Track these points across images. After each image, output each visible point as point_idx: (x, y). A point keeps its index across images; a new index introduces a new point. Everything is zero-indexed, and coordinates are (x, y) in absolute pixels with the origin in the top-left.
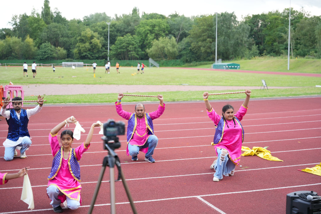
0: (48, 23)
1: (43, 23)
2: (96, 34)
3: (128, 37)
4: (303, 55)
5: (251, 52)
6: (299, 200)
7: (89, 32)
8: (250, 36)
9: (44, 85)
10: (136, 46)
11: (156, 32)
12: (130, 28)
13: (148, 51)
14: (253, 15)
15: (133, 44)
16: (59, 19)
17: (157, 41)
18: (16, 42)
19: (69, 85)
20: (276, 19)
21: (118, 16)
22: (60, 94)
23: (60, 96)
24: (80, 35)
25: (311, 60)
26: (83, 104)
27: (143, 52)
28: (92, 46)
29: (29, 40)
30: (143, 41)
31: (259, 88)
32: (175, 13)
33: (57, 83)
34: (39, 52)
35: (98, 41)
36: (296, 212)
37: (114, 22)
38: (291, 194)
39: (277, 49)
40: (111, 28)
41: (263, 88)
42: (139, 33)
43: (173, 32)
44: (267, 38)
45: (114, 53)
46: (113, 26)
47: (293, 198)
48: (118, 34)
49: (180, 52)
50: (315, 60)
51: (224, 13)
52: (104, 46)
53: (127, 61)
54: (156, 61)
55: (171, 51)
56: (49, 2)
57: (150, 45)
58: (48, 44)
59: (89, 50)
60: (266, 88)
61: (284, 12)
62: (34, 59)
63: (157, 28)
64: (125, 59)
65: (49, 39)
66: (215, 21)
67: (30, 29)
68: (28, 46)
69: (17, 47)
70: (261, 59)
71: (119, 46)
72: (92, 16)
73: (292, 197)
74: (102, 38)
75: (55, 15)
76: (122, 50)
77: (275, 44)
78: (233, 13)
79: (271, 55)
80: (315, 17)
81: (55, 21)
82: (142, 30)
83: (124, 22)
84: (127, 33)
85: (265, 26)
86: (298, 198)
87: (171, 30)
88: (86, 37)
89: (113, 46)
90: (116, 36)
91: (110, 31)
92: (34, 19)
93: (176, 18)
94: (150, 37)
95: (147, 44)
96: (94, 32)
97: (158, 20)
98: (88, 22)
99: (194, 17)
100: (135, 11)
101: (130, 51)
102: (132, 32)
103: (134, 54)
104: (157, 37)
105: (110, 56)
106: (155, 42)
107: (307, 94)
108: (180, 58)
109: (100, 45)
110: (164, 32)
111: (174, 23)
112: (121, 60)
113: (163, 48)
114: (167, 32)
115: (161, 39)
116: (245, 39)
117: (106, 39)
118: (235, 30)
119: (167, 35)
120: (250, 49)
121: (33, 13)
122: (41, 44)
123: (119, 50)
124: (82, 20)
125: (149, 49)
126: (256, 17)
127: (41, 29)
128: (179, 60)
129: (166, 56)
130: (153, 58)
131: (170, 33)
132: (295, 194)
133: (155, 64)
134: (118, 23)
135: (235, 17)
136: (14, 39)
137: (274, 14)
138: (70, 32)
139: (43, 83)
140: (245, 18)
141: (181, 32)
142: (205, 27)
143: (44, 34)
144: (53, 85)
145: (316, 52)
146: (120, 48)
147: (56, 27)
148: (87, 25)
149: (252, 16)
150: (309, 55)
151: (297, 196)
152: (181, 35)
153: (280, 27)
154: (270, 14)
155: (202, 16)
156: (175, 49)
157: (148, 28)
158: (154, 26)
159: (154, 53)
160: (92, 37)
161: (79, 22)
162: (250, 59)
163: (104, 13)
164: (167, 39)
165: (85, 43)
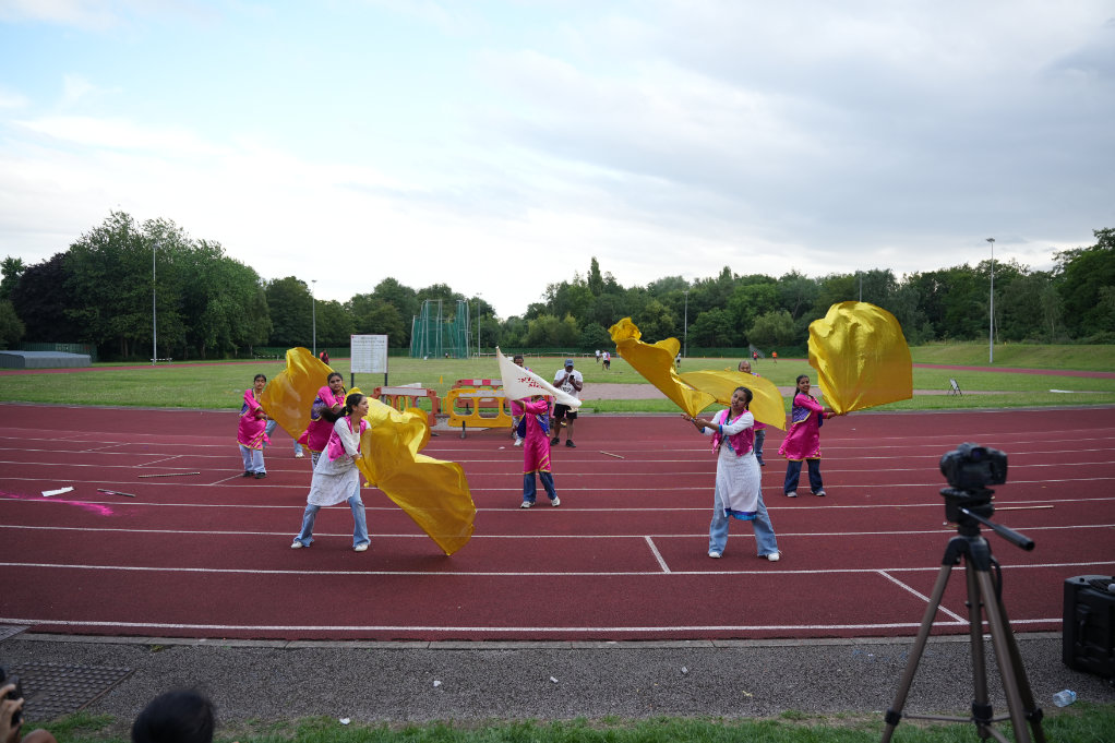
0: (596, 294)
1: (591, 294)
2: (666, 308)
3: (716, 313)
4: (1019, 339)
5: (922, 334)
6: (1091, 591)
7: (657, 305)
8: (920, 307)
9: (596, 385)
10: (729, 325)
11: (760, 304)
12: (718, 298)
13: (747, 333)
14: (923, 274)
15: (723, 324)
16: (613, 288)
17: (761, 318)
18: (550, 323)
19: (633, 386)
20: (966, 279)
21: (701, 281)
22: (622, 398)
23: (621, 401)
24: (643, 310)
25: (1032, 346)
26: (659, 415)
27: (739, 336)
28: (660, 327)
29: (570, 319)
30: (738, 318)
31: (945, 393)
32: (791, 273)
33: (615, 382)
34: (584, 336)
35: (670, 319)
36: (1084, 612)
37: (695, 290)
38: (1075, 580)
39: (967, 329)
40: (689, 299)
41: (952, 392)
42: (733, 307)
43: (786, 304)
44: (950, 311)
45: (692, 336)
46: (693, 295)
47: (1078, 588)
48: (700, 308)
49: (798, 334)
50: (1041, 346)
51: (873, 269)
52: (679, 325)
53: (717, 350)
54: (759, 349)
55: (784, 333)
56: (597, 264)
57: (750, 325)
58: (596, 325)
59: (657, 333)
60: (958, 392)
61: (979, 268)
62: (575, 346)
63: (760, 298)
64: (710, 346)
65: (598, 318)
66: (858, 283)
67: (572, 304)
68: (568, 328)
69: (553, 330)
70: (940, 344)
71: (701, 327)
72: (660, 282)
73: (1076, 585)
74: (675, 314)
75: (606, 282)
76: (706, 332)
77: (965, 320)
78: (887, 271)
79: (958, 339)
80: (1039, 272)
81: (606, 292)
82: (737, 301)
83: (710, 289)
84: (716, 305)
85: (946, 290)
86: (1087, 587)
87: (784, 300)
88: (653, 313)
89: (693, 326)
90: (699, 311)
91: (689, 305)
92: (577, 288)
93: (790, 283)
94: (750, 312)
95: (745, 323)
96: (665, 305)
97: (763, 285)
98: (656, 290)
99: (820, 280)
100: (727, 271)
101: (719, 334)
102: (722, 306)
103: (724, 337)
104: (761, 312)
105: (688, 341)
106: (758, 320)
107: (1038, 404)
108: (799, 344)
109: (673, 325)
110: (773, 304)
111: (788, 289)
112: (702, 347)
113: (772, 328)
114: (777, 304)
115: (767, 314)
116: (911, 312)
117: (681, 315)
118: (891, 298)
119: (777, 309)
120: (919, 329)
121: (576, 281)
122: (586, 325)
123: (701, 333)
124: (646, 287)
125: (749, 329)
126: (928, 278)
127: (587, 304)
128: (797, 348)
129: (775, 341)
130: (755, 345)
131: (782, 305)
132: (1082, 580)
133: (759, 353)
134: (699, 292)
135: (892, 277)
136: (550, 318)
137: (960, 271)
138: (628, 306)
139: (593, 382)
140: (910, 278)
141: (800, 303)
142: (841, 295)
143: (591, 310)
144: (608, 385)
145: (1042, 333)
146: (703, 330)
147: (608, 300)
148: (653, 296)
149: (921, 275)
150: (1029, 337)
151: (1086, 583)
152: (800, 308)
153: (973, 292)
154: (954, 270)
155: (834, 278)
156: (792, 330)
157: (746, 297)
158: (756, 295)
159: (757, 336)
160: (661, 313)
161: (642, 291)
162: (919, 345)
163: (680, 277)
164: (778, 313)
165: (650, 322)
